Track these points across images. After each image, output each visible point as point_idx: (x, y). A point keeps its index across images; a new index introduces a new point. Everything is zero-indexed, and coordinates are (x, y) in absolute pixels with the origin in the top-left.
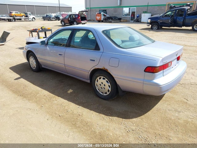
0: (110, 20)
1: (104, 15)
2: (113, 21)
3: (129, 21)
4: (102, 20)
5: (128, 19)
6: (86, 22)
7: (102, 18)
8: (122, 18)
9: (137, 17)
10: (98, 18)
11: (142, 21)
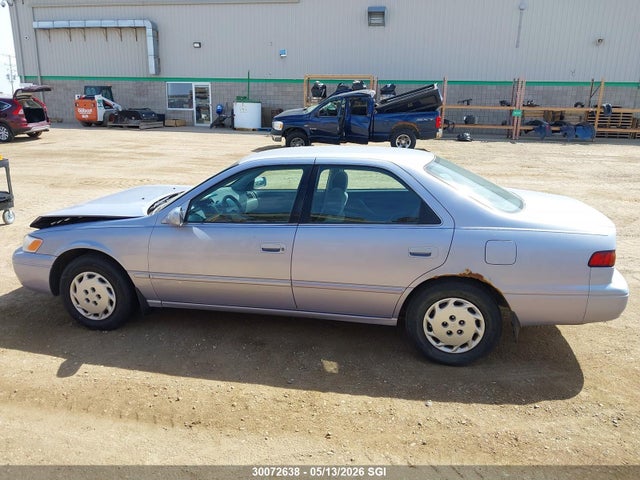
0: (133, 122)
1: (106, 105)
2: (142, 125)
3: (193, 125)
4: (100, 118)
5: (188, 119)
6: (47, 127)
7: (101, 112)
8: (167, 115)
9: (219, 112)
10: (85, 113)
11: (236, 126)
